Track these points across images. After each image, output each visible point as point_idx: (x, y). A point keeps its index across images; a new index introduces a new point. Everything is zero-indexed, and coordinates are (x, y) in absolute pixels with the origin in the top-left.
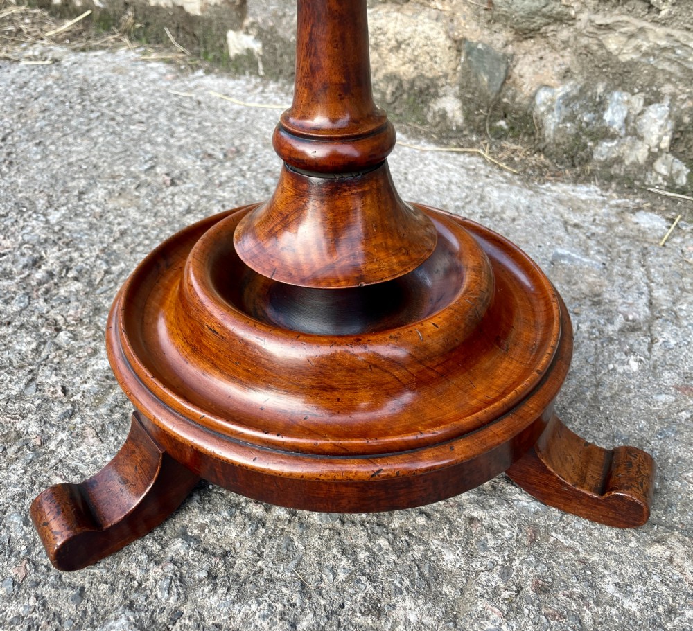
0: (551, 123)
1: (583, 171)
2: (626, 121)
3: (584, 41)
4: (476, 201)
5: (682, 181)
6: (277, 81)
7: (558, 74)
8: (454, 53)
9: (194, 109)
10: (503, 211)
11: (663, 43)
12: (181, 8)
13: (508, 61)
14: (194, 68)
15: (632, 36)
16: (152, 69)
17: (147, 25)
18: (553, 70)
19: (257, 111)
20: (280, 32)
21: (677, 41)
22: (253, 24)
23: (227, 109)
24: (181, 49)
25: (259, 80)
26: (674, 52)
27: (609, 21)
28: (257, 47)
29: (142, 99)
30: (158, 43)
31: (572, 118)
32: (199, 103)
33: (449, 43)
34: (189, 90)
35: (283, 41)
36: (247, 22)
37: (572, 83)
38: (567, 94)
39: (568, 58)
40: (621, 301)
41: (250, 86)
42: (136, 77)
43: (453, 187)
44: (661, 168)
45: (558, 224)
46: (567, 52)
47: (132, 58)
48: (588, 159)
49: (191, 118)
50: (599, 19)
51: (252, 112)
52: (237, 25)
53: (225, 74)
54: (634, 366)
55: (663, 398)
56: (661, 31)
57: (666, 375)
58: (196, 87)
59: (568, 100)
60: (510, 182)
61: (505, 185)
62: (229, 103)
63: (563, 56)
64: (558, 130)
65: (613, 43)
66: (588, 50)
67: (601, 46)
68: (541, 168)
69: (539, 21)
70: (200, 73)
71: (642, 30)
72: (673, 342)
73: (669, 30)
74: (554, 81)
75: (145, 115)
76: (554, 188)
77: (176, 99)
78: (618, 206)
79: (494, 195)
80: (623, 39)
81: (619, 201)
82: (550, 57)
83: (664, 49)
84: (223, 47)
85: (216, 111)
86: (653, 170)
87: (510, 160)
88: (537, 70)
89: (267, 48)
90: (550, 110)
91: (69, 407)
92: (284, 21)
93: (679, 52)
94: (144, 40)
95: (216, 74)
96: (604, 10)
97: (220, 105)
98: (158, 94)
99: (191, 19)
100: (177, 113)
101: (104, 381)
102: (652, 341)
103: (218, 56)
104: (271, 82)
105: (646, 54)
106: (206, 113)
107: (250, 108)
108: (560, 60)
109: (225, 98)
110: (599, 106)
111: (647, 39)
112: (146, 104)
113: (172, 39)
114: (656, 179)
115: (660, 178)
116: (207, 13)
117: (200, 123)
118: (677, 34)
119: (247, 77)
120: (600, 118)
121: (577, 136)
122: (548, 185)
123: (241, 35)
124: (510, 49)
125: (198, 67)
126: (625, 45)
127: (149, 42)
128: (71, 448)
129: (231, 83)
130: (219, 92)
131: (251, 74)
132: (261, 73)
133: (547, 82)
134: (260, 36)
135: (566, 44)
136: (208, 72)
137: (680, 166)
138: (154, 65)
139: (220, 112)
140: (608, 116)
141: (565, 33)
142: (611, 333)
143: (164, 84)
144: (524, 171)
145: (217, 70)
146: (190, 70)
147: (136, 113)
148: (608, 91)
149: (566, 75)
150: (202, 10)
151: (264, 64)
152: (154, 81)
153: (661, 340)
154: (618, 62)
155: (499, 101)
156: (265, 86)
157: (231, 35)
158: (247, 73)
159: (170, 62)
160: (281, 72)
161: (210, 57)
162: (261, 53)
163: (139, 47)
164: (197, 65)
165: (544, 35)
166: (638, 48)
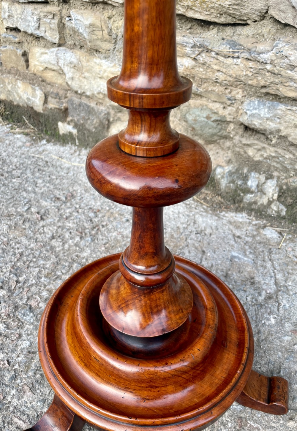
0: (224, 183)
1: (239, 206)
2: (258, 186)
3: (237, 149)
4: (192, 224)
5: (284, 213)
6: (86, 148)
7: (225, 161)
9: (45, 167)
10: (205, 230)
11: (273, 154)
12: (32, 108)
14: (41, 139)
15: (259, 150)
16: (18, 139)
17: (12, 113)
18: (223, 159)
19: (78, 168)
20: (87, 126)
21: (280, 154)
22: (72, 121)
23: (62, 167)
24: (32, 127)
25: (76, 147)
26: (278, 159)
27: (249, 143)
28: (75, 132)
29: (15, 160)
30: (19, 122)
31: (233, 182)
32: (47, 162)
34: (40, 153)
35: (89, 131)
36: (69, 119)
37: (232, 166)
38: (230, 171)
39: (230, 154)
40: (263, 282)
41: (72, 151)
42: (10, 145)
43: (181, 215)
44: (274, 207)
45: (231, 237)
46: (230, 152)
47: (6, 131)
48: (241, 201)
49: (44, 173)
50: (244, 141)
51: (76, 168)
52: (64, 120)
53: (57, 142)
54: (273, 321)
55: (287, 338)
56: (272, 149)
57: (287, 325)
58: (43, 151)
59: (231, 173)
60: (206, 211)
61: (204, 214)
62: (62, 163)
63: (227, 153)
64: (226, 187)
65: (251, 152)
66: (239, 154)
67: (245, 152)
68: (220, 204)
69: (216, 138)
70: (44, 142)
71: (264, 148)
72: (287, 305)
73: (276, 149)
74: (224, 164)
75: (20, 171)
76: (227, 215)
77: (34, 160)
78: (256, 225)
79: (200, 219)
80: (255, 151)
81: (257, 222)
82: (221, 153)
83: (274, 157)
84: (56, 129)
85: (57, 168)
86: (270, 208)
87: (205, 199)
88: (216, 158)
89: (80, 133)
90: (223, 177)
91: (13, 373)
92: (89, 122)
93: (281, 159)
94: (11, 120)
95: (53, 142)
96: (246, 136)
97: (58, 163)
98: (23, 156)
99: (37, 114)
100: (36, 170)
101: (28, 355)
102: (279, 305)
103: (53, 133)
104: (83, 149)
105: (266, 158)
106: (51, 169)
107: (75, 166)
108: (226, 155)
109: (60, 159)
110: (246, 178)
111: (266, 152)
112: (18, 163)
113: (27, 122)
114: (272, 212)
115: (274, 212)
116: (46, 112)
117: (49, 177)
118: (280, 151)
119: (70, 145)
120: (246, 184)
121: (236, 191)
122: (224, 213)
123: (66, 124)
125: (43, 139)
126: (256, 153)
127: (14, 122)
128: (19, 400)
129: (62, 149)
130: (56, 155)
131: (72, 144)
132: (77, 144)
133: (220, 164)
134: (76, 126)
135: (229, 148)
136: (48, 141)
137: (282, 207)
138: (19, 136)
139: (59, 169)
140: (249, 183)
141: (228, 144)
142: (261, 301)
143: (26, 150)
144: (212, 205)
145: (53, 140)
146: (39, 140)
147: (14, 170)
148: (249, 171)
149: (229, 162)
150: (43, 110)
151: (79, 140)
152: (20, 147)
153: (283, 304)
154: (253, 160)
156: (80, 151)
157: (60, 124)
158: (70, 143)
159: (27, 134)
160: (88, 144)
161: (49, 133)
162: (77, 134)
163: (8, 124)
164: (42, 137)
165: (219, 144)
166: (262, 156)
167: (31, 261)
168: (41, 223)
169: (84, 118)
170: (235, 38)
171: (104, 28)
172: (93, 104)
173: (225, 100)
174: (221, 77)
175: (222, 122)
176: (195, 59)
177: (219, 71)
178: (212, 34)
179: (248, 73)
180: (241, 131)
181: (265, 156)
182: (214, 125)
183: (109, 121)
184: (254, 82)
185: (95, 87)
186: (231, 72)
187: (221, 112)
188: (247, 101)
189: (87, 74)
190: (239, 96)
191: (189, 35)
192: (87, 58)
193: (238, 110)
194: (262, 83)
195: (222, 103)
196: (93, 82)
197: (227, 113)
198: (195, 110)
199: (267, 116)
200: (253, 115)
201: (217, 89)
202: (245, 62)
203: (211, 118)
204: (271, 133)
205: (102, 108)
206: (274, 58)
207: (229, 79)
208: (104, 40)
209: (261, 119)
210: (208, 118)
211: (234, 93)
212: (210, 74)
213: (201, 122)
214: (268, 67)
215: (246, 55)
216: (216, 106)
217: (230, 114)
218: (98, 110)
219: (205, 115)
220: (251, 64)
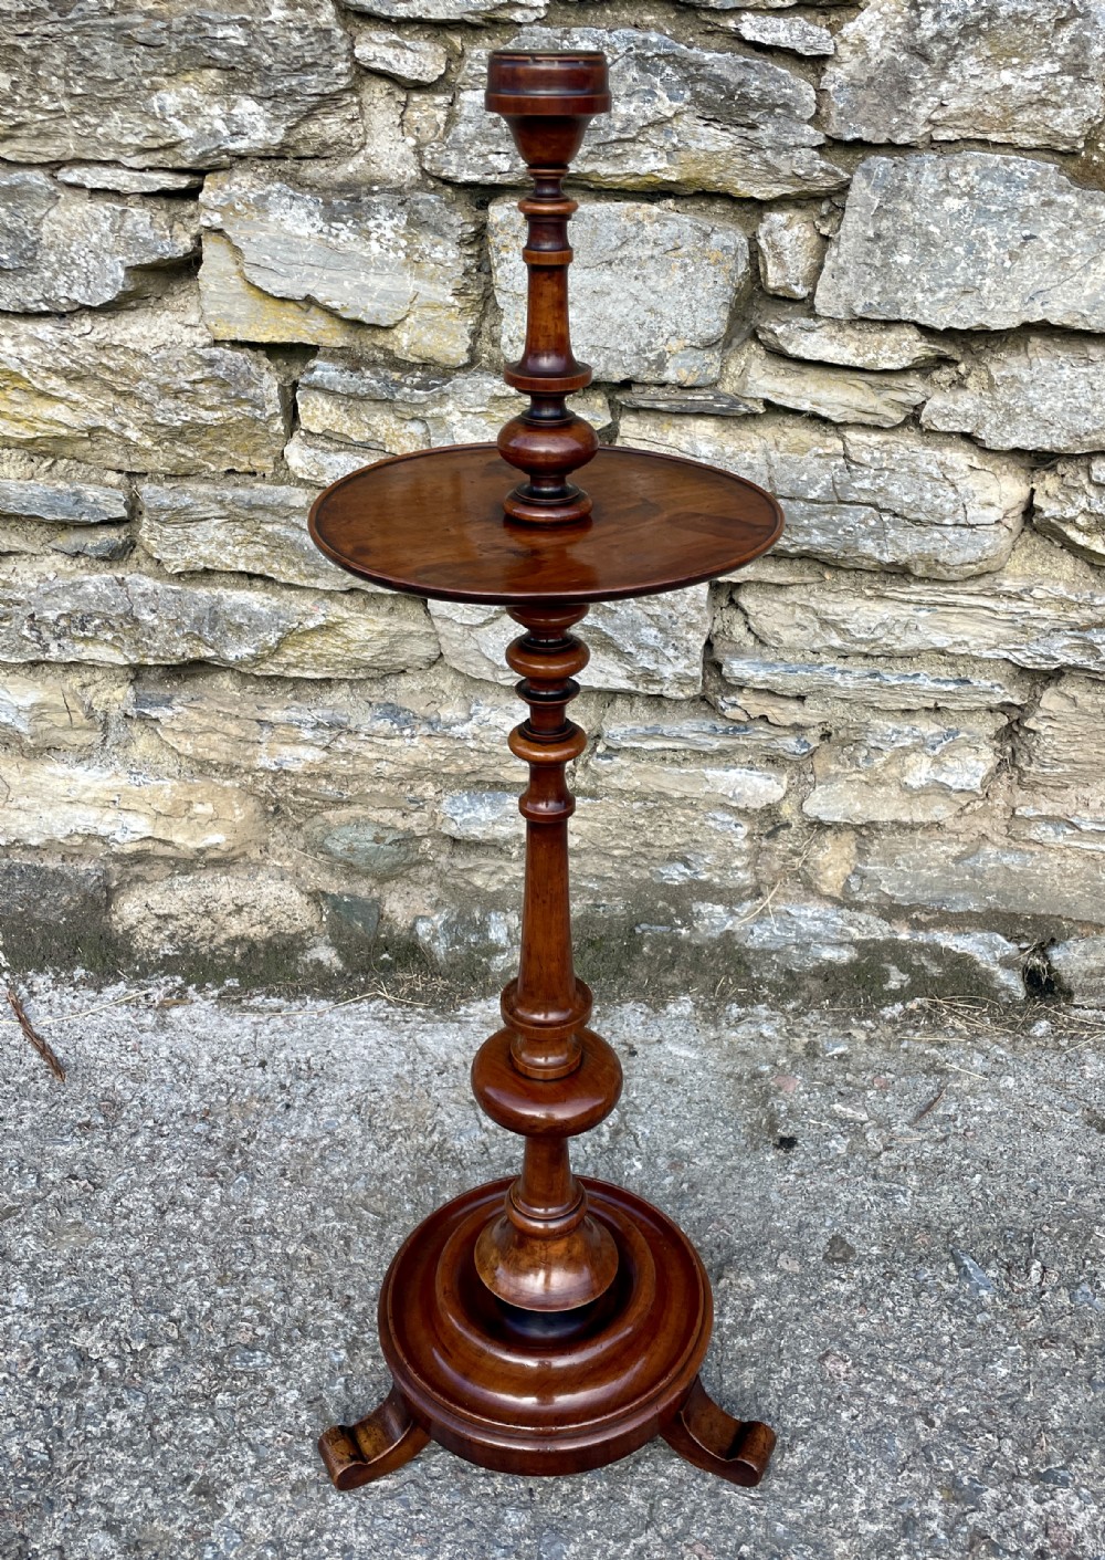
0: (440, 948)
1: (486, 984)
2: (509, 935)
3: (450, 881)
4: (419, 1057)
7: (430, 905)
8: (313, 907)
10: (450, 1060)
13: (377, 903)
15: (493, 873)
18: (424, 902)
20: (38, 915)
27: (470, 865)
31: (459, 941)
33: (305, 899)
37: (446, 910)
38: (446, 922)
39: (434, 889)
43: (386, 1049)
46: (434, 886)
48: (487, 972)
50: (460, 864)
54: (639, 1166)
55: (668, 1180)
57: (659, 1161)
59: (448, 926)
60: (430, 1019)
61: (428, 1026)
63: (430, 890)
64: (447, 953)
65: (478, 881)
66: (455, 887)
67: (469, 883)
68: (447, 991)
69: (400, 869)
71: (501, 868)
74: (428, 912)
76: (471, 1011)
79: (428, 1041)
80: (487, 876)
82: (416, 891)
87: (412, 993)
89: (14, 936)
90: (435, 938)
92: (43, 904)
96: (460, 856)
105: (509, 884)
108: (428, 893)
110: (482, 929)
120: (486, 937)
121: (470, 956)
122: (463, 1008)
124: (376, 894)
126: (490, 880)
133: (422, 914)
135: (430, 880)
140: (492, 935)
141: (425, 872)
144: (434, 1001)
148: (485, 913)
149: (437, 905)
151: (11, 953)
154: (487, 893)
155: (378, 938)
160: (46, 959)
165: (407, 877)
166: (501, 881)
167: (163, 1276)
168: (105, 1197)
169: (25, 898)
170: (391, 698)
171: (73, 707)
172: (52, 863)
173: (404, 803)
174: (387, 769)
175: (408, 839)
176: (327, 748)
177: (379, 760)
178: (340, 695)
179: (437, 756)
180: (447, 848)
181: (507, 878)
182: (394, 849)
183: (107, 888)
184: (452, 769)
185: (58, 824)
186: (405, 759)
187: (401, 824)
188: (447, 800)
189: (24, 802)
190: (430, 793)
191: (295, 703)
192: (23, 767)
193: (433, 816)
194: (467, 768)
195: (399, 809)
196: (47, 815)
197: (415, 822)
198: (345, 830)
199: (493, 817)
200: (467, 822)
201: (382, 788)
202: (427, 741)
203: (383, 839)
204: (507, 842)
205: (84, 866)
206: (477, 731)
207: (404, 770)
208: (71, 727)
209: (484, 824)
210: (377, 840)
211: (418, 790)
212: (361, 766)
213: (366, 850)
214: (471, 744)
215: (425, 729)
216: (388, 816)
217: (419, 825)
218: (76, 874)
219: (370, 838)
220: (439, 743)
